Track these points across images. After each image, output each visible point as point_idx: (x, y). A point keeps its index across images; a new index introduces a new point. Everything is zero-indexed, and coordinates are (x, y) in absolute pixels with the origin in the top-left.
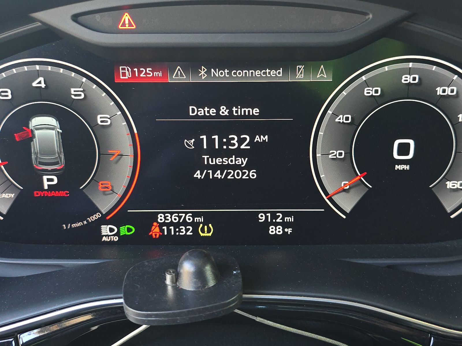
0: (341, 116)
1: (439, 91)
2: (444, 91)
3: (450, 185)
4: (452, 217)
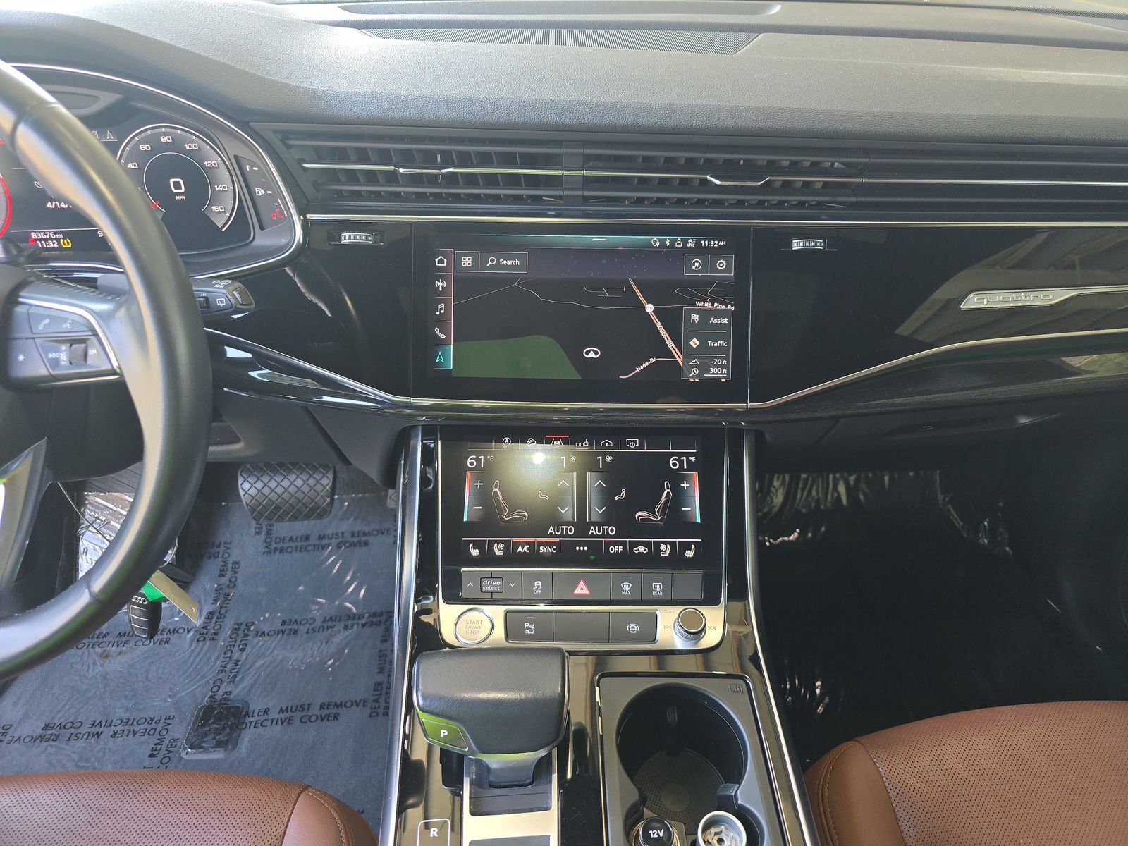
0: (130, 164)
1: (187, 146)
2: (190, 147)
3: (214, 208)
4: (223, 230)
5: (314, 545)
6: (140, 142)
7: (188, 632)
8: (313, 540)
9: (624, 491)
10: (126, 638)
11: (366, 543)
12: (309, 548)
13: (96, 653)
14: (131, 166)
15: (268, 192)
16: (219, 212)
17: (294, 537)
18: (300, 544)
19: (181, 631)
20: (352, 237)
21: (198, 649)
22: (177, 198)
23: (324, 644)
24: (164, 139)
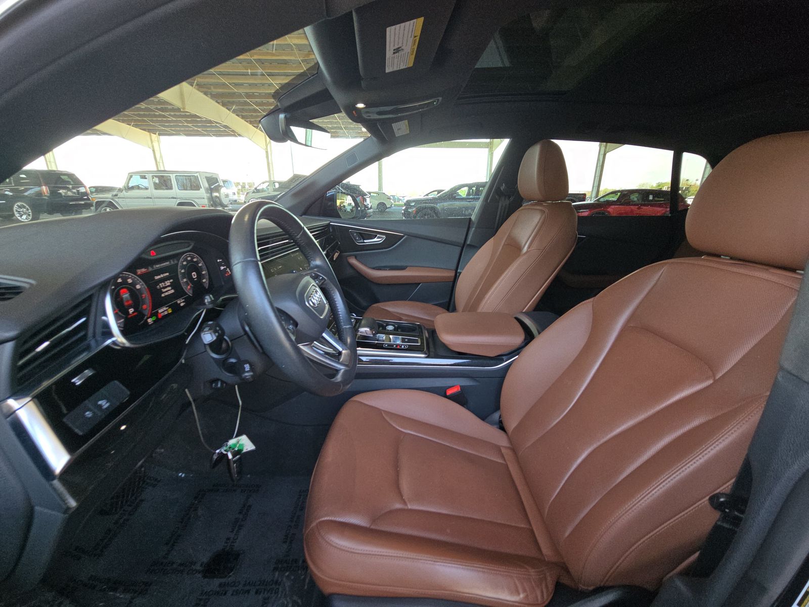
6: (183, 262)
14: (182, 271)
22: (195, 279)
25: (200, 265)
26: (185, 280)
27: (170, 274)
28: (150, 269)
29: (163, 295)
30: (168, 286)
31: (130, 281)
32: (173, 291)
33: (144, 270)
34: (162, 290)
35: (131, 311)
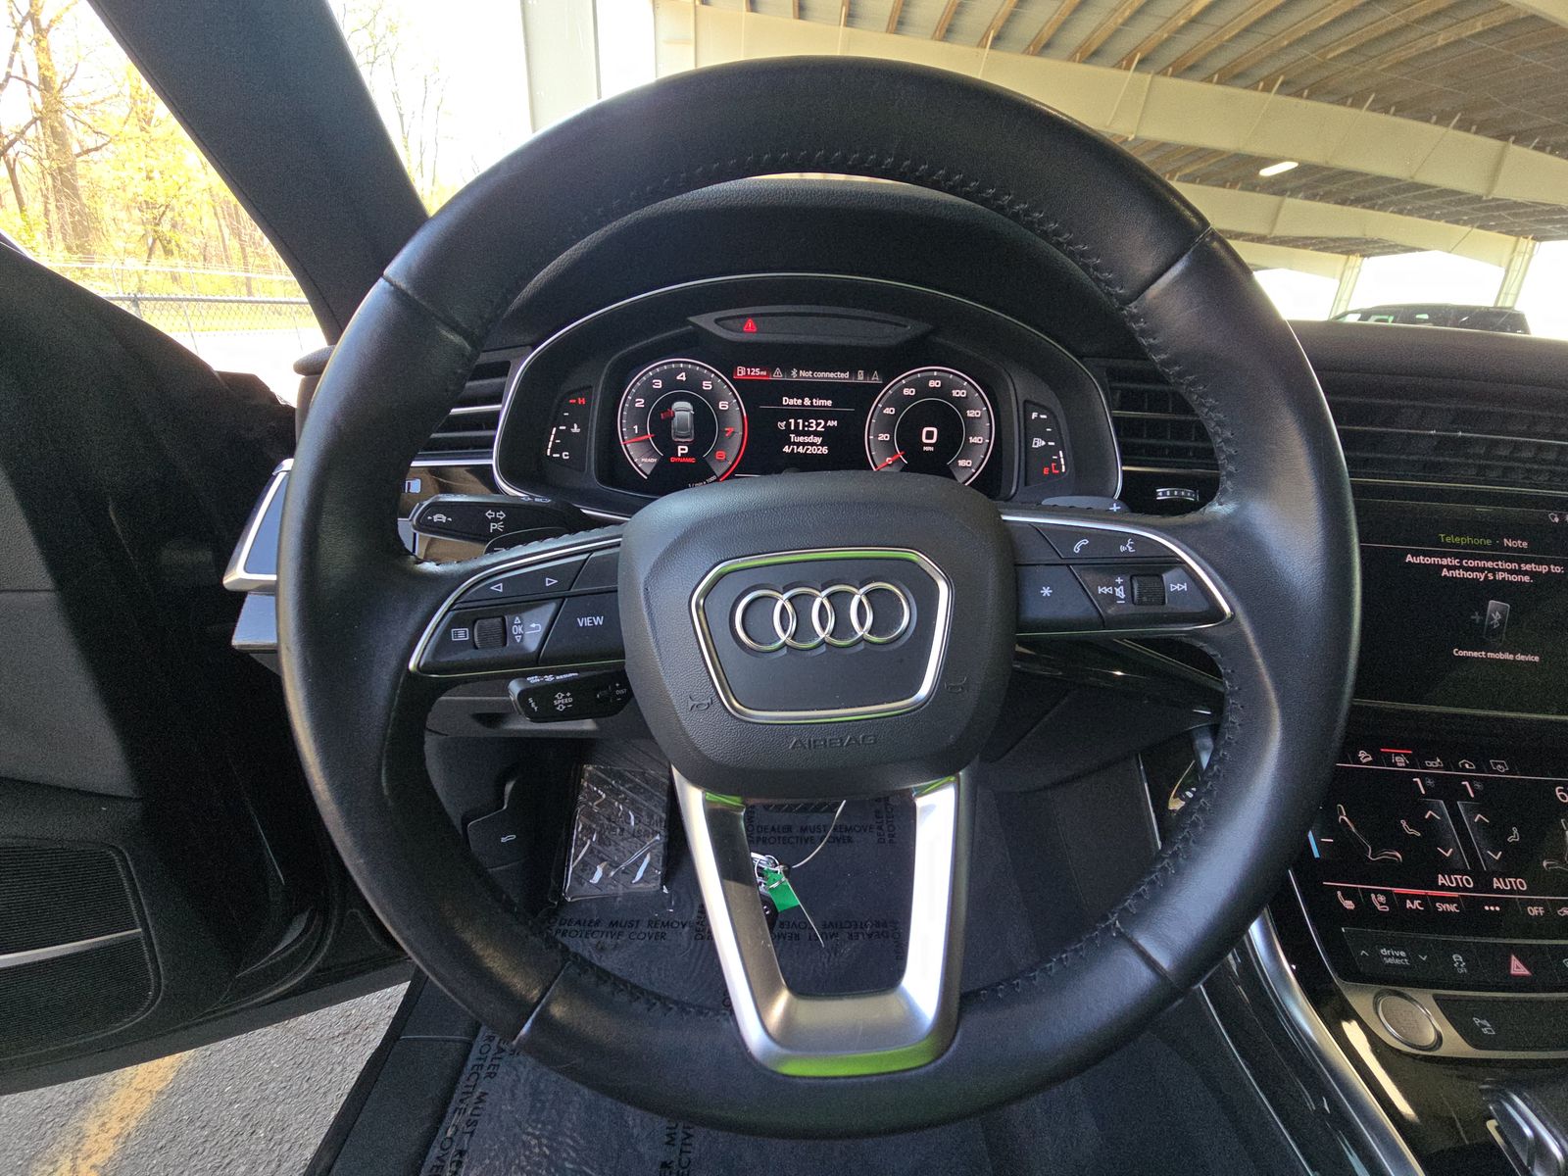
0: (888, 409)
1: (955, 393)
2: (958, 393)
3: (961, 463)
5: (797, 837)
6: (906, 386)
7: (684, 926)
8: (796, 832)
9: (1515, 830)
10: (619, 929)
11: (850, 840)
12: (792, 840)
13: (591, 944)
14: (887, 411)
15: (1050, 443)
16: (966, 467)
17: (776, 827)
18: (782, 835)
19: (675, 925)
20: (1168, 493)
21: (698, 948)
22: (925, 448)
23: (833, 955)
24: (933, 384)
25: (971, 414)
26: (883, 437)
27: (833, 406)
28: (778, 375)
29: (786, 449)
30: (816, 434)
31: (707, 385)
32: (825, 450)
33: (756, 372)
34: (792, 436)
35: (683, 450)
